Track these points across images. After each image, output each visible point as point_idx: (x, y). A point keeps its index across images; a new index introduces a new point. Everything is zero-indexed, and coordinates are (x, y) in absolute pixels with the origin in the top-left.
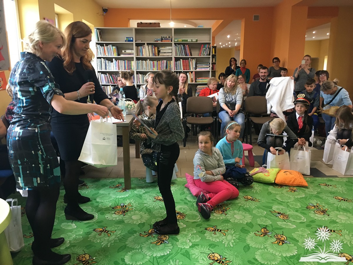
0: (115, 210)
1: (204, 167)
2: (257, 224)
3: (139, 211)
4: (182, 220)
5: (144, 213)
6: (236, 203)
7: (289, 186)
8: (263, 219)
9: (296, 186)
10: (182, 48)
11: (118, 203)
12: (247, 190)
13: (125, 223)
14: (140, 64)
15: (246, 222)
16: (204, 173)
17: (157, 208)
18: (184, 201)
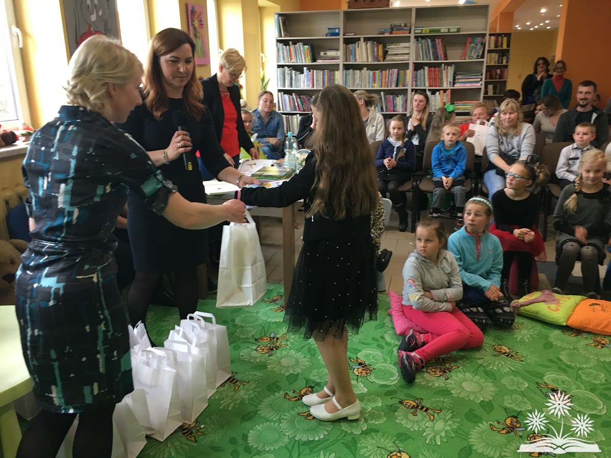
0: (259, 344)
1: (421, 284)
2: (501, 407)
4: (363, 378)
5: (304, 356)
6: (475, 358)
8: (516, 399)
10: (428, 45)
11: (267, 332)
13: (268, 369)
14: (350, 77)
15: (482, 399)
16: (422, 293)
18: (378, 341)
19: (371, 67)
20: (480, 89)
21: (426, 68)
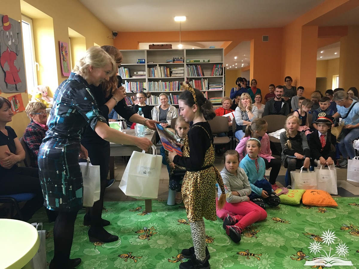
0: (138, 234)
1: (230, 188)
2: (291, 247)
3: (164, 234)
5: (170, 237)
6: (266, 225)
7: (318, 207)
8: (296, 242)
9: (325, 207)
10: (194, 68)
11: (141, 227)
12: (275, 211)
13: (151, 248)
14: (152, 85)
15: (280, 245)
16: (230, 193)
17: (182, 231)
18: (209, 223)
19: (163, 80)
20: (222, 91)
21: (194, 80)
